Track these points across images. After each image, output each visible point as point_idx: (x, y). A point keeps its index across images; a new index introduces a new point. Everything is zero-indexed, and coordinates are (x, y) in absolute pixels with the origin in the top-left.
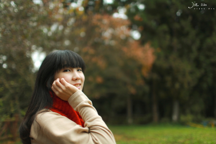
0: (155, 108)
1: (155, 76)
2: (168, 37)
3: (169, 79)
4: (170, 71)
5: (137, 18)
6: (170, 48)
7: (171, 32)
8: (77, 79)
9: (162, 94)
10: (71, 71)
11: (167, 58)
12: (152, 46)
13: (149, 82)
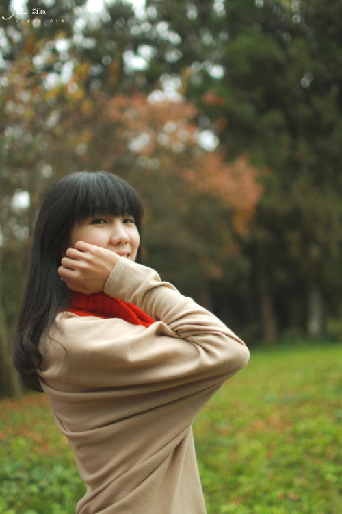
0: (267, 309)
1: (263, 235)
2: (286, 139)
3: (293, 238)
4: (295, 219)
5: (210, 97)
6: (293, 166)
7: (293, 128)
8: (120, 243)
9: (281, 276)
10: (108, 222)
11: (286, 188)
12: (252, 162)
13: (250, 250)
